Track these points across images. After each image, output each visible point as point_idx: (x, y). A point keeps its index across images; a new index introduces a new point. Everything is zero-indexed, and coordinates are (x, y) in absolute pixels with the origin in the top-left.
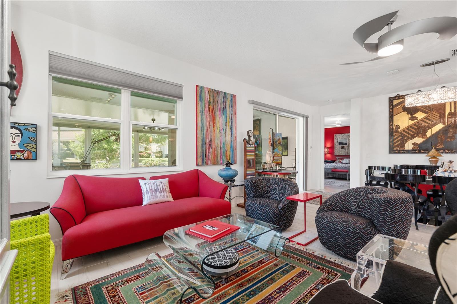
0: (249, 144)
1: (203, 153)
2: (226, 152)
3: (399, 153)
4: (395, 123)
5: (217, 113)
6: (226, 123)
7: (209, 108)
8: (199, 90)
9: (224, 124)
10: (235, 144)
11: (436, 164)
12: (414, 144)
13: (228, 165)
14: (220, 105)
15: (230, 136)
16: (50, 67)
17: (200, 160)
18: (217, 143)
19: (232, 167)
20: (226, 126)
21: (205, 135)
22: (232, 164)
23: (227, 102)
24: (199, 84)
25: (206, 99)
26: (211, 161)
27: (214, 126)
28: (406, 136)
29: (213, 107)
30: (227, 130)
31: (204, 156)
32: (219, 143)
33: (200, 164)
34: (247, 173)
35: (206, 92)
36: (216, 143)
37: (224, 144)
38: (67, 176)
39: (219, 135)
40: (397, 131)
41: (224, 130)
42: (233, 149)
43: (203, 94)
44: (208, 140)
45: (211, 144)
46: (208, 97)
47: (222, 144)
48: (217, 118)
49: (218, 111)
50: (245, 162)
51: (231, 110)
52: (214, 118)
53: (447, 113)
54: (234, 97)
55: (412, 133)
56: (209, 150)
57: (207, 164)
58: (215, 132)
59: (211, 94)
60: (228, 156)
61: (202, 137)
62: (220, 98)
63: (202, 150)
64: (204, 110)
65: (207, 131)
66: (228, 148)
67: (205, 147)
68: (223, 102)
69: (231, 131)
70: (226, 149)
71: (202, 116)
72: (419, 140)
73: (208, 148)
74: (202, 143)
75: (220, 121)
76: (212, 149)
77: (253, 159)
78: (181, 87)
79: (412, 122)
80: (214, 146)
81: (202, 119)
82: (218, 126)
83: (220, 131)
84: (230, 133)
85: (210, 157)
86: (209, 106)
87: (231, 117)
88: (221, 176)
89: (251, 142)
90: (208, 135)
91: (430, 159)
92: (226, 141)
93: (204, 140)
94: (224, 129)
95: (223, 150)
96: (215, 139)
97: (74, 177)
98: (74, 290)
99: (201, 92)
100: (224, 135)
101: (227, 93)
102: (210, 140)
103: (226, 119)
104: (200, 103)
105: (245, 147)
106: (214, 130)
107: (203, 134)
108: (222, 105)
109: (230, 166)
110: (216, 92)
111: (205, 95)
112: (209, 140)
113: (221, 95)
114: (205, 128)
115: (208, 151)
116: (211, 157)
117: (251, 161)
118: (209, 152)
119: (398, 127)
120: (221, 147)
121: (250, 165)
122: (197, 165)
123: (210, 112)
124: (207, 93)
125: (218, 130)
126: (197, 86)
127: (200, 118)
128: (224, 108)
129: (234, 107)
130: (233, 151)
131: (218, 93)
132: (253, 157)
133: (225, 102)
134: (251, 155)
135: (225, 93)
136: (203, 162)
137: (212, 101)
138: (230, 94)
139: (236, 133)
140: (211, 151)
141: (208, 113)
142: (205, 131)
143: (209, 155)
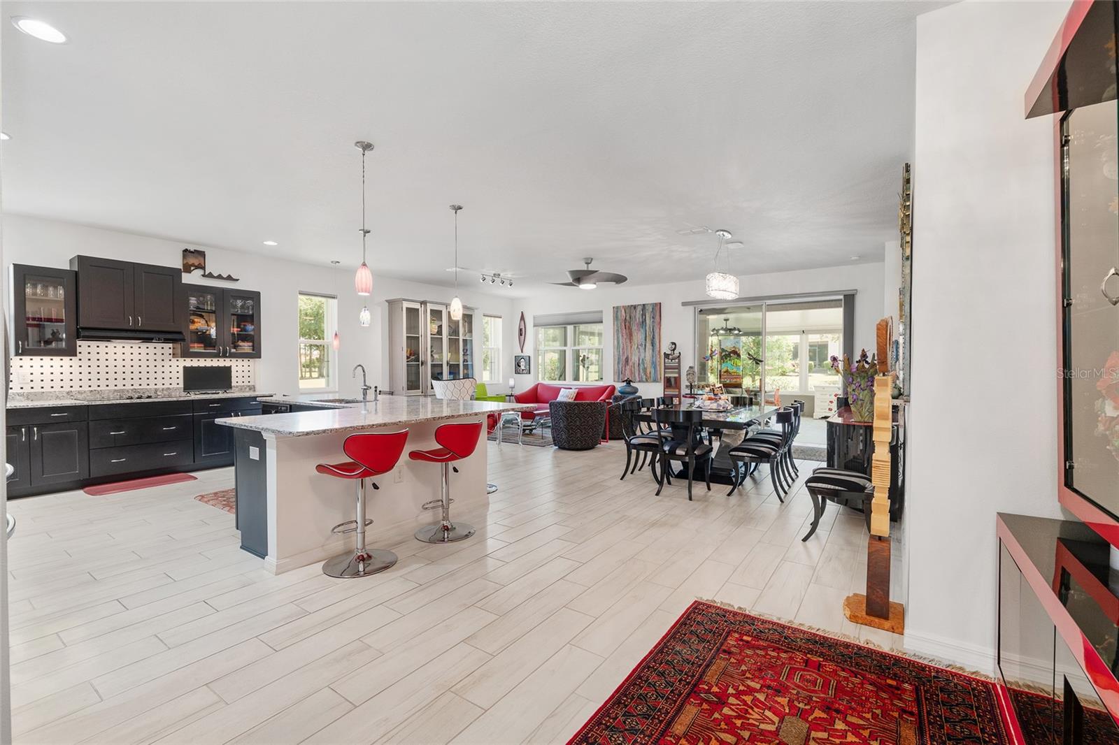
0: (669, 359)
2: (645, 369)
5: (634, 328)
6: (646, 336)
7: (625, 326)
8: (616, 309)
9: (644, 339)
10: (658, 360)
14: (638, 320)
15: (651, 351)
17: (616, 380)
18: (635, 359)
19: (632, 384)
20: (646, 340)
23: (647, 314)
24: (615, 306)
25: (622, 317)
27: (631, 342)
29: (630, 323)
30: (647, 345)
31: (620, 373)
32: (637, 359)
34: (666, 393)
35: (621, 311)
36: (633, 361)
37: (643, 360)
39: (637, 351)
41: (643, 346)
42: (655, 365)
43: (619, 314)
45: (627, 362)
46: (624, 315)
47: (641, 361)
48: (635, 334)
49: (636, 326)
50: (665, 381)
51: (653, 321)
52: (631, 335)
54: (657, 307)
56: (625, 366)
58: (633, 348)
59: (627, 311)
60: (648, 372)
62: (638, 312)
64: (620, 328)
65: (623, 349)
66: (648, 365)
67: (621, 364)
68: (642, 315)
69: (653, 346)
70: (645, 366)
71: (618, 335)
74: (618, 360)
75: (638, 337)
77: (675, 377)
78: (601, 312)
80: (630, 363)
81: (618, 338)
82: (636, 342)
83: (638, 347)
84: (651, 347)
85: (627, 374)
86: (625, 323)
87: (653, 330)
88: (621, 392)
89: (670, 357)
92: (645, 357)
93: (620, 358)
94: (644, 344)
95: (641, 367)
96: (631, 356)
99: (617, 312)
100: (643, 351)
101: (648, 304)
102: (627, 357)
103: (646, 334)
104: (616, 323)
106: (631, 347)
108: (641, 320)
109: (629, 383)
110: (633, 308)
111: (622, 314)
113: (639, 309)
114: (621, 345)
117: (673, 380)
118: (625, 369)
120: (639, 364)
121: (671, 384)
123: (626, 328)
124: (623, 311)
125: (637, 345)
127: (616, 337)
128: (643, 322)
129: (658, 317)
130: (655, 368)
131: (635, 307)
132: (677, 375)
133: (644, 315)
134: (672, 373)
135: (644, 305)
136: (619, 379)
137: (628, 318)
138: (651, 304)
139: (660, 347)
140: (628, 367)
141: (625, 330)
142: (621, 349)
143: (625, 372)
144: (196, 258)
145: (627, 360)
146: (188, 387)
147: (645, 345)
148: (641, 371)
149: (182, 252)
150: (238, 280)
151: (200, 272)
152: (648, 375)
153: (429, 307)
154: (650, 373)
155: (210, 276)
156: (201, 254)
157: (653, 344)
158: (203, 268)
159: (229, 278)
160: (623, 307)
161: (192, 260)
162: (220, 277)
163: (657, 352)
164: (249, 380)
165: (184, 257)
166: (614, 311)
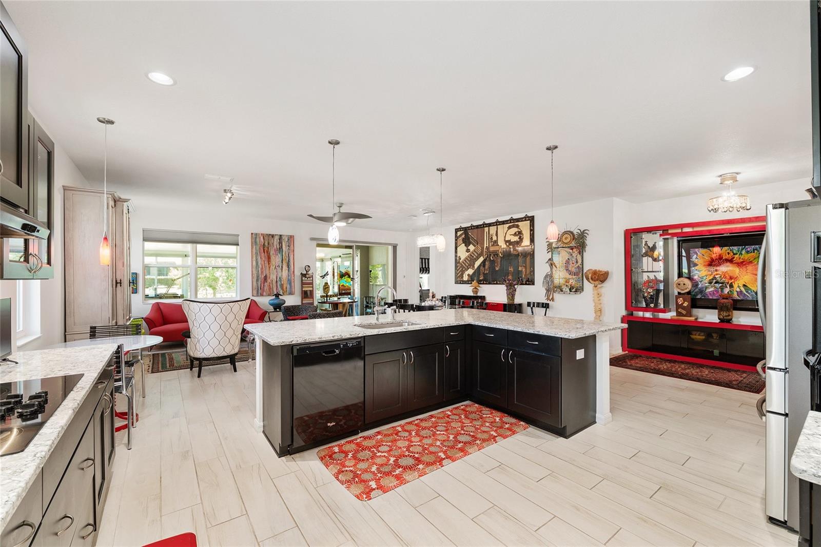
0: (306, 277)
1: (258, 286)
2: (282, 286)
3: (460, 283)
4: (458, 255)
5: (272, 252)
6: (282, 260)
7: (264, 250)
8: (254, 236)
9: (280, 260)
11: (477, 294)
12: (468, 275)
13: (277, 295)
14: (275, 246)
15: (287, 271)
16: (143, 238)
17: (255, 292)
18: (273, 277)
19: (280, 297)
20: (282, 262)
22: (281, 295)
23: (283, 242)
24: (254, 232)
25: (261, 243)
26: (266, 293)
27: (269, 264)
28: (465, 268)
29: (268, 248)
30: (284, 266)
31: (260, 289)
32: (275, 278)
33: (255, 295)
34: (303, 302)
35: (260, 238)
36: (271, 278)
37: (280, 278)
38: (153, 303)
39: (275, 271)
40: (459, 262)
41: (280, 267)
42: (290, 282)
43: (258, 240)
44: (263, 275)
46: (263, 241)
47: (278, 279)
48: (272, 258)
49: (274, 251)
50: (302, 293)
51: (289, 249)
52: (269, 258)
53: (485, 247)
54: (291, 238)
55: (467, 265)
56: (264, 283)
57: (262, 295)
58: (271, 269)
59: (266, 238)
60: (285, 288)
61: (257, 273)
62: (275, 240)
63: (257, 284)
64: (258, 252)
65: (262, 269)
66: (285, 281)
67: (260, 281)
69: (288, 267)
70: (282, 282)
71: (257, 257)
72: (470, 271)
75: (276, 260)
77: (310, 291)
78: (237, 236)
79: (468, 254)
80: (269, 281)
81: (256, 260)
82: (274, 263)
83: (275, 268)
85: (265, 289)
86: (264, 248)
87: (288, 255)
88: (271, 305)
89: (307, 276)
91: (473, 289)
92: (282, 276)
93: (259, 276)
94: (281, 265)
95: (279, 283)
96: (270, 275)
97: (158, 303)
98: (153, 355)
99: (256, 238)
100: (280, 270)
101: (283, 235)
102: (265, 276)
103: (282, 258)
104: (254, 247)
105: (302, 280)
106: (269, 268)
107: (259, 271)
108: (278, 246)
109: (278, 297)
110: (271, 236)
111: (260, 240)
113: (277, 238)
114: (260, 266)
116: (267, 289)
117: (309, 293)
118: (264, 286)
119: (460, 259)
120: (276, 281)
121: (306, 295)
122: (253, 296)
123: (264, 252)
124: (262, 238)
125: (274, 266)
126: (252, 234)
127: (254, 259)
128: (280, 248)
129: (292, 246)
130: (290, 284)
131: (273, 236)
132: (311, 289)
133: (280, 243)
134: (308, 287)
135: (281, 236)
136: (258, 293)
137: (266, 244)
138: (287, 236)
139: (294, 269)
140: (266, 284)
141: (263, 253)
142: (260, 269)
143: (264, 288)
145: (265, 278)
147: (282, 267)
148: (279, 287)
152: (285, 290)
154: (286, 288)
157: (288, 266)
160: (262, 234)
163: (292, 273)
166: (252, 236)
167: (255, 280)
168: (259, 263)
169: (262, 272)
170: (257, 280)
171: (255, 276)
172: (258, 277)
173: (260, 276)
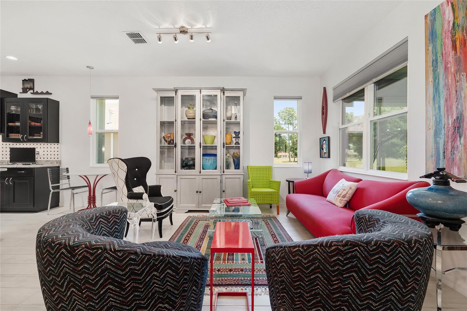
1: (437, 149)
7: (454, 42)
8: (429, 21)
17: (431, 165)
21: (442, 110)
25: (446, 26)
26: (459, 169)
31: (441, 157)
44: (452, 117)
45: (459, 127)
46: (451, 19)
56: (454, 140)
61: (435, 115)
63: (436, 143)
64: (439, 55)
65: (448, 99)
67: (442, 136)
71: (436, 70)
73: (450, 137)
74: (436, 127)
76: (462, 139)
81: (435, 79)
85: (457, 157)
86: (453, 36)
90: (451, 108)
93: (440, 120)
99: (433, 21)
102: (458, 118)
104: (430, 48)
107: (439, 108)
111: (444, 20)
112: (455, 117)
115: (450, 144)
116: (460, 159)
118: (453, 147)
123: (456, 49)
141: (452, 53)
142: (442, 102)
143: (452, 153)
144: (29, 83)
146: (13, 160)
149: (22, 81)
150: (51, 94)
151: (32, 91)
153: (180, 93)
155: (37, 93)
156: (32, 81)
158: (33, 89)
159: (47, 93)
161: (28, 86)
162: (42, 93)
164: (58, 157)
165: (23, 84)
166: (426, 23)
167: (432, 132)
168: (442, 83)
169: (449, 109)
170: (437, 134)
171: (432, 123)
172: (438, 123)
173: (444, 120)
